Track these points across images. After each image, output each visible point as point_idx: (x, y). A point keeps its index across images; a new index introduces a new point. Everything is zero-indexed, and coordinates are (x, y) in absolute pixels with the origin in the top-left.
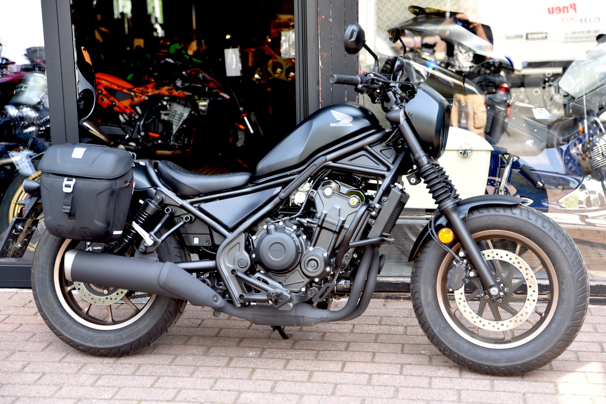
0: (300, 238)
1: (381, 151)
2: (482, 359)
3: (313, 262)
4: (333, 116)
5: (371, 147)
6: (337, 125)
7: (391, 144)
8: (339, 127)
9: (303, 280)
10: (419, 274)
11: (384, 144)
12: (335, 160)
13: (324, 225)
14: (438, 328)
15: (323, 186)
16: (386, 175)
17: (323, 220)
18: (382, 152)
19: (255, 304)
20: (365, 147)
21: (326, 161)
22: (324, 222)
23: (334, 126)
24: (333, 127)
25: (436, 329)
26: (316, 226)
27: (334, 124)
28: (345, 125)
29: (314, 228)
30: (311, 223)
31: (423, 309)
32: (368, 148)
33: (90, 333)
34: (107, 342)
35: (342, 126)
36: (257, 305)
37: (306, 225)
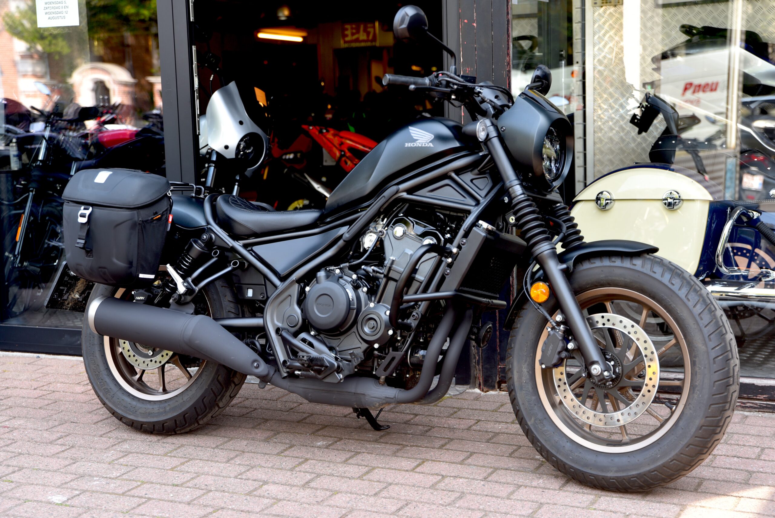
0: (360, 291)
1: (472, 181)
2: (586, 465)
3: (372, 322)
4: (410, 133)
5: (457, 175)
6: (413, 145)
7: (488, 171)
8: (415, 147)
9: (359, 345)
10: (513, 346)
11: (476, 171)
12: (410, 191)
13: (391, 275)
14: (533, 419)
15: (394, 224)
16: (472, 211)
17: (390, 269)
18: (474, 181)
19: (299, 373)
20: (449, 174)
21: (397, 192)
22: (391, 271)
23: (409, 146)
24: (408, 147)
25: (530, 420)
26: (382, 276)
27: (410, 144)
28: (423, 146)
29: (381, 278)
30: (377, 272)
31: (515, 392)
32: (453, 175)
33: (134, 403)
34: (150, 414)
35: (419, 147)
36: (301, 375)
37: (371, 275)
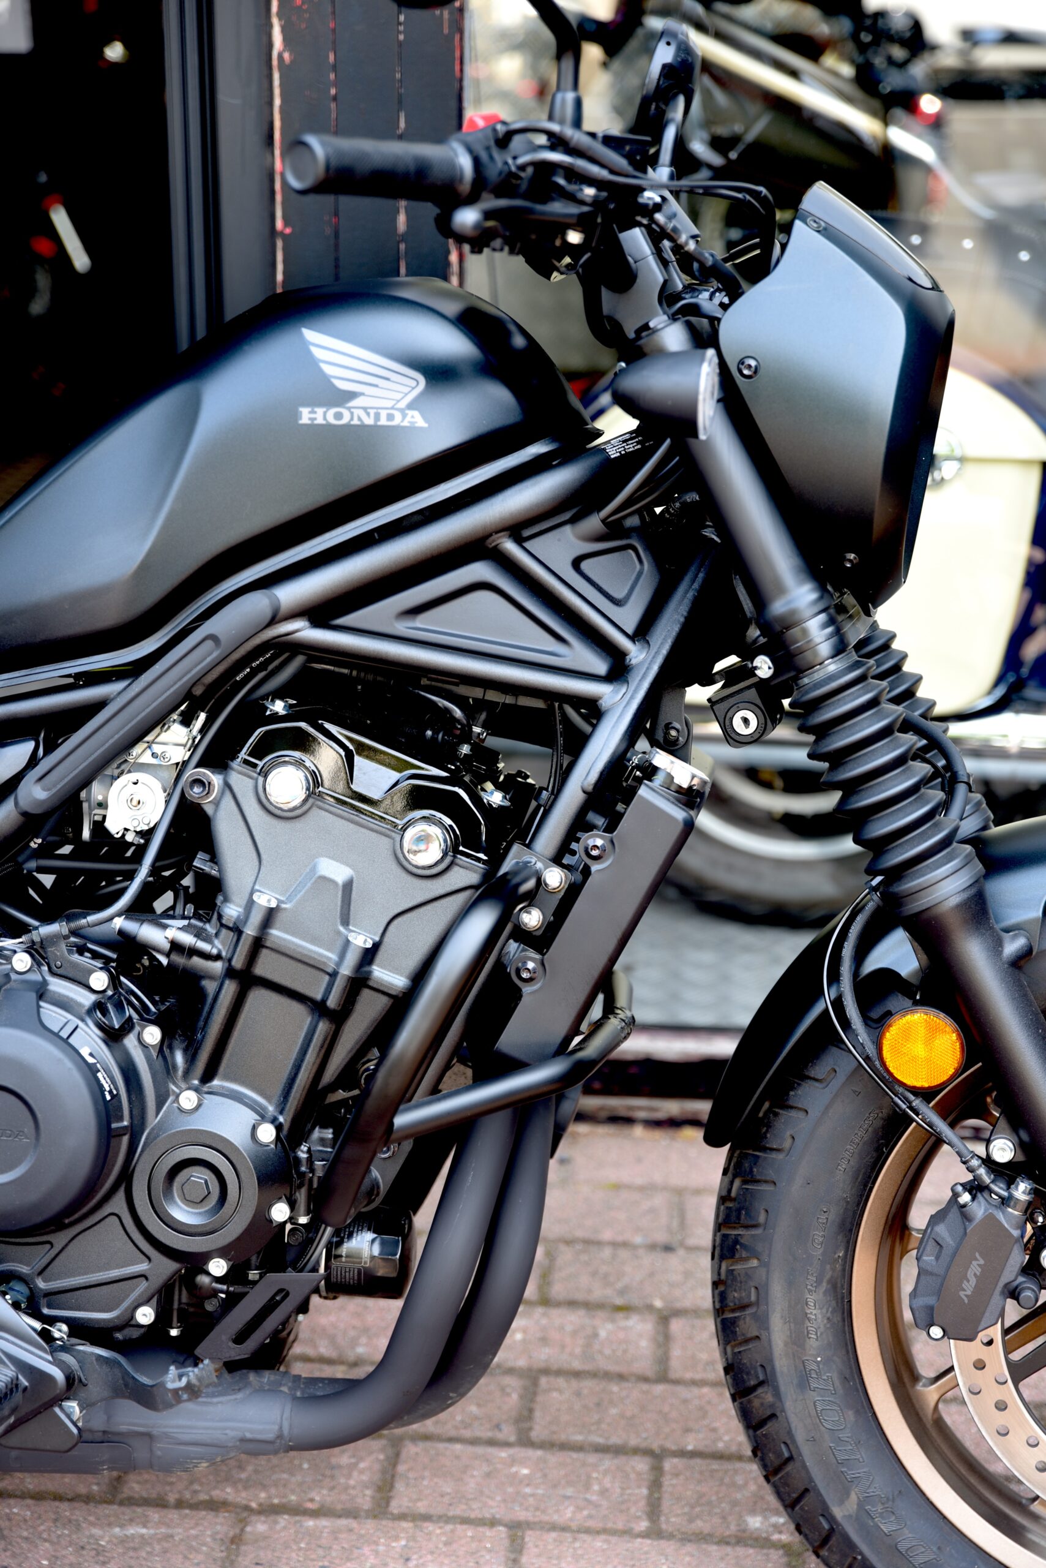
0: (130, 1041)
1: (576, 563)
3: (199, 1176)
4: (314, 363)
5: (520, 541)
6: (339, 416)
7: (633, 521)
8: (348, 426)
9: (142, 1267)
10: (762, 1218)
11: (594, 523)
12: (322, 612)
13: (265, 967)
14: (853, 1497)
15: (259, 752)
16: (604, 704)
17: (258, 944)
18: (585, 565)
20: (491, 543)
21: (274, 619)
22: (264, 952)
23: (320, 420)
24: (312, 427)
25: (841, 1502)
26: (218, 967)
27: (320, 411)
28: (383, 421)
29: (211, 978)
30: (193, 952)
31: (777, 1394)
32: (510, 547)
35: (363, 427)
37: (164, 961)
